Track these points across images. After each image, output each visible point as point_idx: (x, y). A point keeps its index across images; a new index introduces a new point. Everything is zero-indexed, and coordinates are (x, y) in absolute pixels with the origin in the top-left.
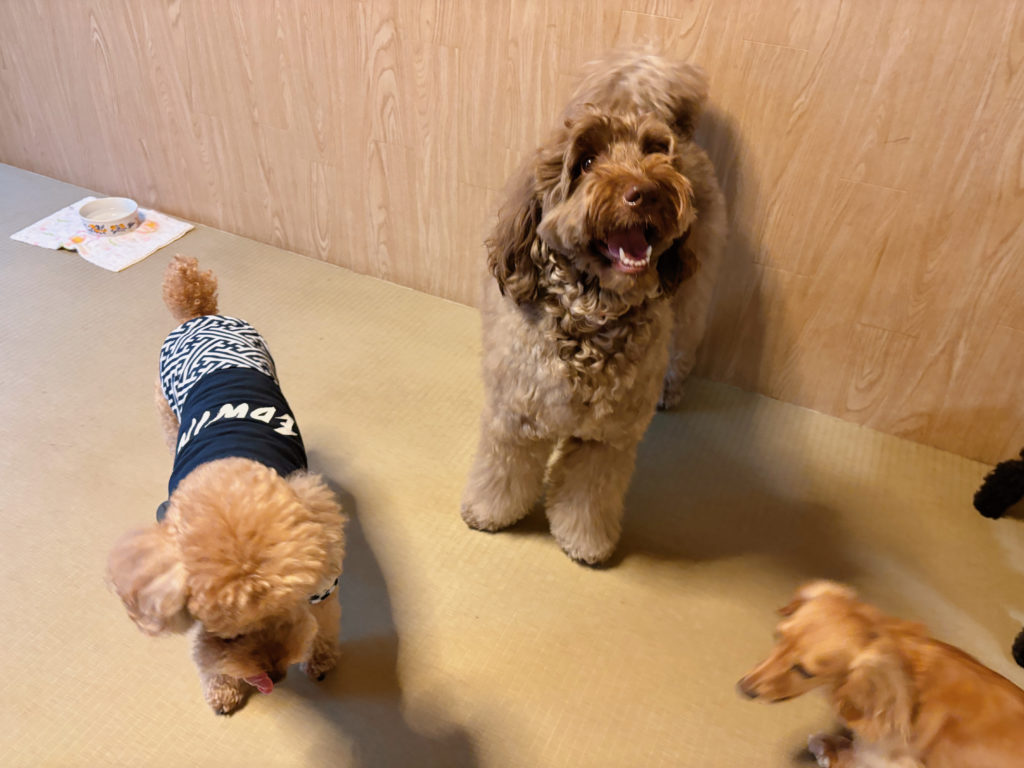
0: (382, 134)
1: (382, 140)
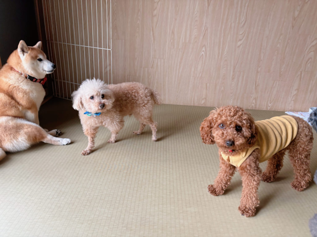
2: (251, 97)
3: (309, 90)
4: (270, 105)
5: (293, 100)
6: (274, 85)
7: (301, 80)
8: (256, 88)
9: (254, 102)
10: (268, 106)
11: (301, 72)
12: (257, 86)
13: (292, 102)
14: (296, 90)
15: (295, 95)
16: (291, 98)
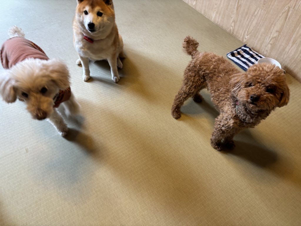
0: (294, 5)
1: (292, 7)
2: (232, 18)
3: (293, 39)
4: (246, 37)
5: (271, 44)
6: (256, 13)
7: (286, 20)
8: (237, 9)
9: (233, 25)
10: (244, 38)
11: (289, 8)
12: (239, 6)
13: (270, 46)
14: (277, 31)
15: (274, 38)
16: (269, 40)
